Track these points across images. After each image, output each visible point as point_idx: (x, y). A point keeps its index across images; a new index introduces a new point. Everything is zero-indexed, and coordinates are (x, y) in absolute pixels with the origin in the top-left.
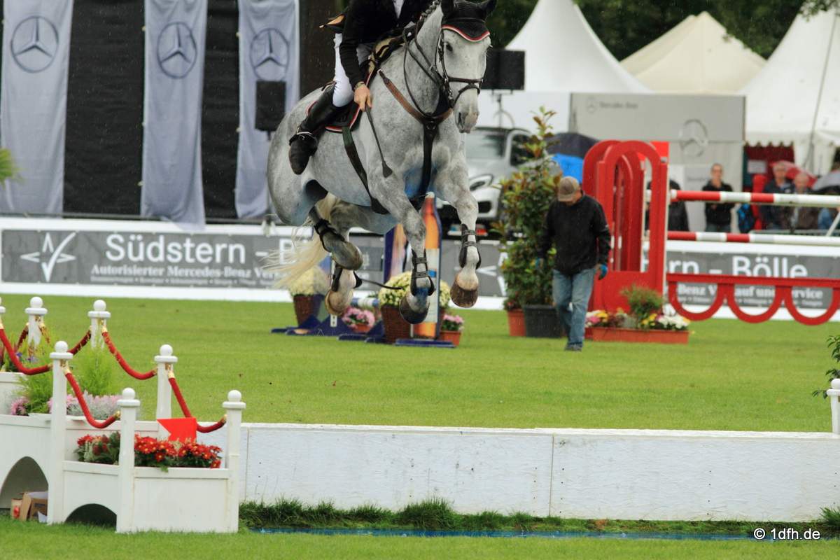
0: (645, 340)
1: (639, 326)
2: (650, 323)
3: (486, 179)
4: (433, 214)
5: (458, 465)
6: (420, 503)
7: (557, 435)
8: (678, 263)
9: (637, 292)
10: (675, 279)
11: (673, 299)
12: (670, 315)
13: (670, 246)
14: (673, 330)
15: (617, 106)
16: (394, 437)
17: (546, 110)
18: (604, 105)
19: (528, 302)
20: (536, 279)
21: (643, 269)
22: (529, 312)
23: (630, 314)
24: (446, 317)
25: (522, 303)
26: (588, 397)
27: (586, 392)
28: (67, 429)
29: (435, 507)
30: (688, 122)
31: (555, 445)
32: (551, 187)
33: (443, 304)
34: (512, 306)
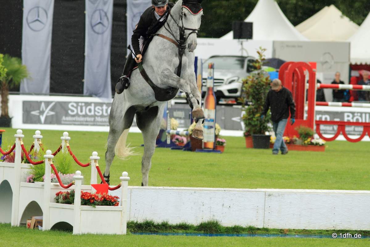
0: (306, 150)
1: (303, 143)
2: (308, 142)
3: (236, 78)
4: (212, 94)
5: (223, 205)
6: (206, 222)
7: (267, 192)
8: (320, 116)
9: (302, 129)
10: (319, 123)
11: (318, 132)
12: (317, 139)
13: (317, 108)
14: (318, 145)
15: (294, 46)
16: (195, 192)
17: (263, 48)
18: (287, 46)
19: (254, 133)
20: (258, 123)
21: (305, 119)
22: (255, 137)
23: (299, 138)
24: (218, 139)
25: (252, 133)
26: (281, 175)
27: (280, 173)
28: (51, 189)
29: (213, 223)
30: (325, 54)
31: (266, 196)
32: (264, 82)
33: (217, 134)
34: (247, 135)
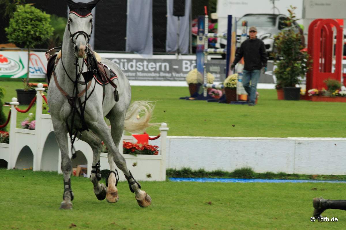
0: (334, 101)
1: (331, 95)
2: (336, 94)
3: (268, 35)
5: (256, 153)
6: (240, 169)
7: (297, 140)
9: (330, 81)
11: (345, 84)
12: (344, 90)
13: (344, 62)
15: (322, 4)
17: (293, 6)
18: (316, 4)
19: (286, 86)
20: (288, 76)
21: (333, 72)
22: (286, 90)
23: (327, 90)
25: (283, 86)
26: (310, 124)
29: (247, 170)
31: (296, 144)
32: (294, 38)
34: (278, 88)
